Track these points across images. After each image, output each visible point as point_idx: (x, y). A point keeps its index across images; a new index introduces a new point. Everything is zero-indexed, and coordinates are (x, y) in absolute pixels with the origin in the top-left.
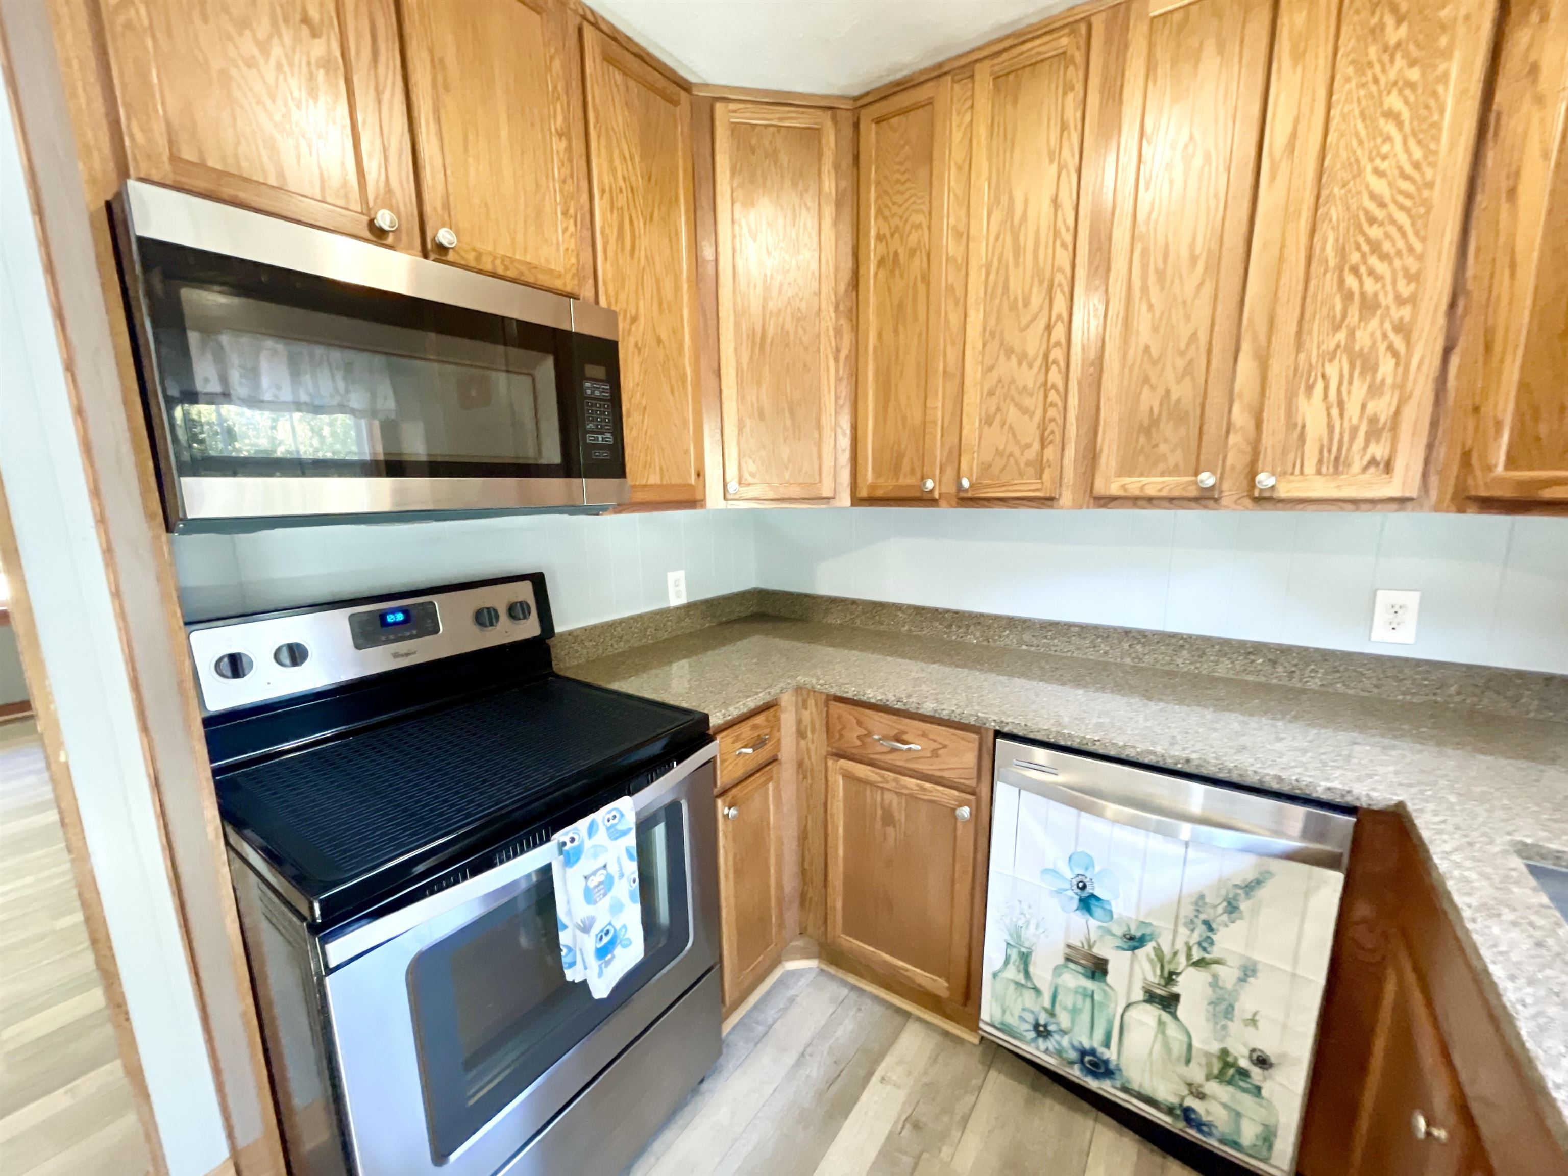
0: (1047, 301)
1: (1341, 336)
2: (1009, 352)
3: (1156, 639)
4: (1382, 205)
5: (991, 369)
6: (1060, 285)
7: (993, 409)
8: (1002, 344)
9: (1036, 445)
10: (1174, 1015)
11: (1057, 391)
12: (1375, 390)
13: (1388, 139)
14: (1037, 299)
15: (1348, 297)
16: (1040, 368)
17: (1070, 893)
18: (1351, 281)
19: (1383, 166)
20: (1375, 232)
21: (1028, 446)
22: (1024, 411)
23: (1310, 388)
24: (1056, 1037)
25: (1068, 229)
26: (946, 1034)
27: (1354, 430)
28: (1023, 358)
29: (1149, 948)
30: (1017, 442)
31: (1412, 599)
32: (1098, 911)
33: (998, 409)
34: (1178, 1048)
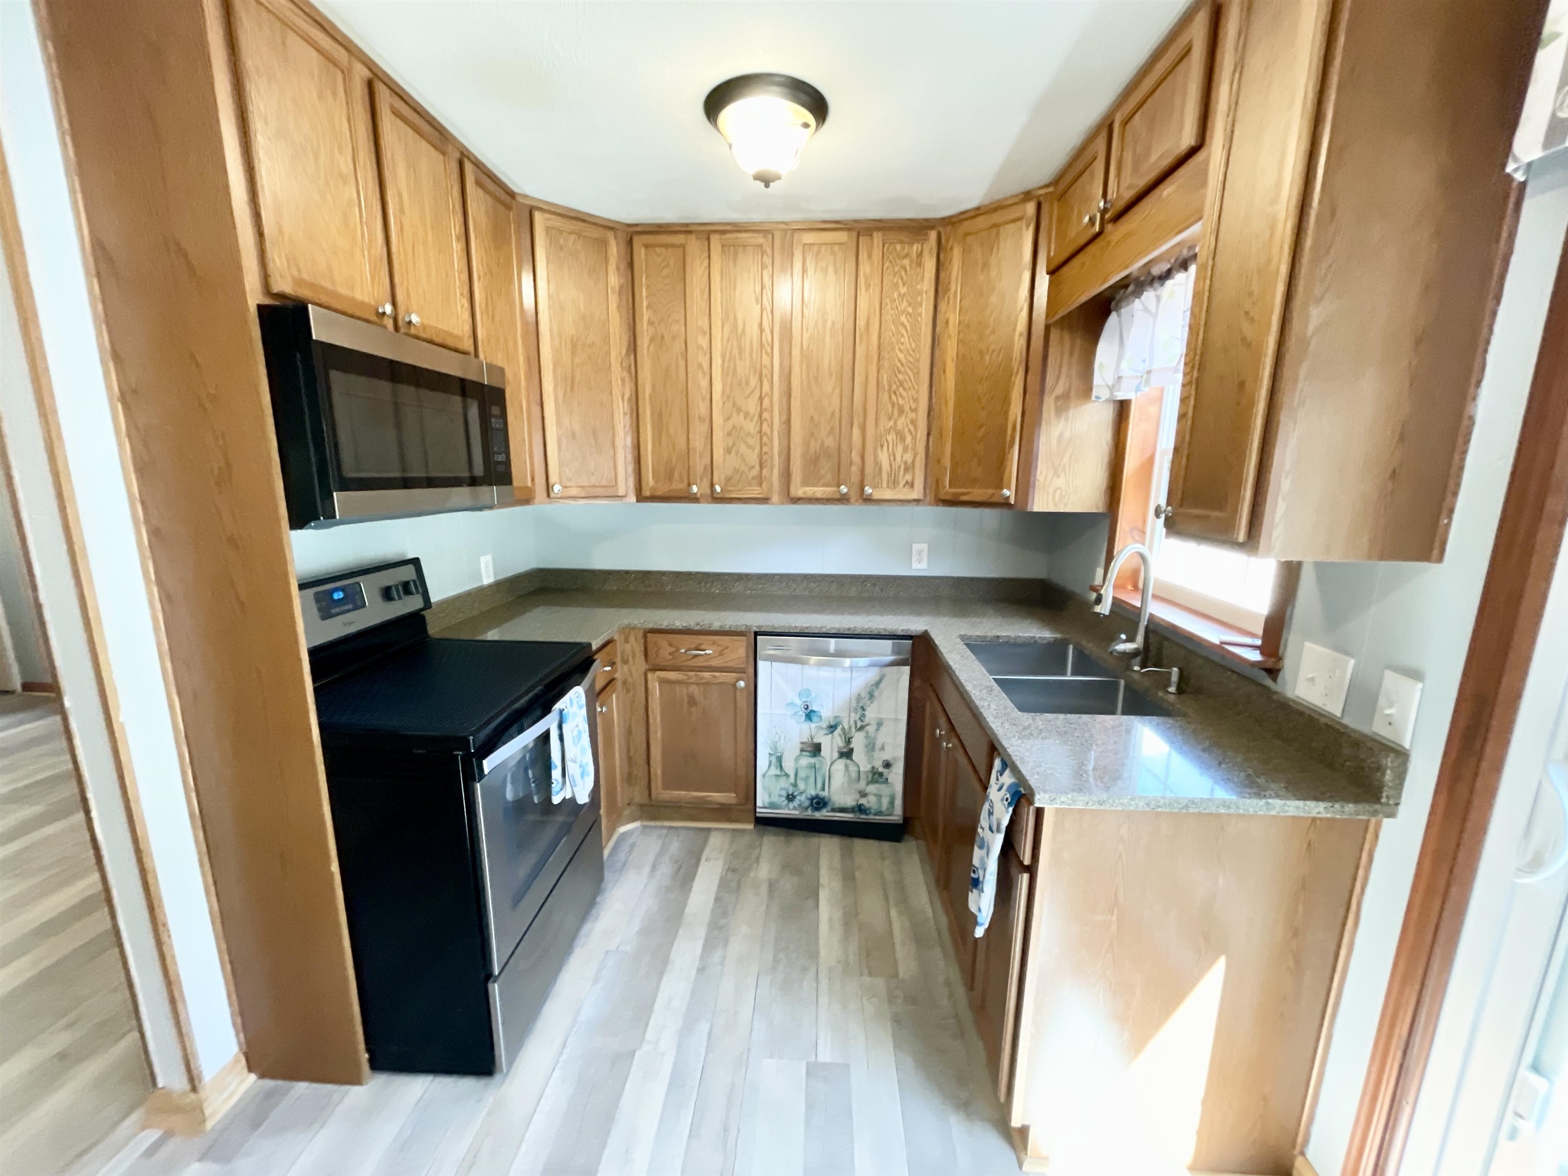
0: (759, 383)
1: (892, 423)
2: (739, 410)
3: (820, 578)
4: (902, 365)
5: (729, 419)
6: (766, 376)
7: (731, 443)
8: (734, 404)
9: (757, 468)
10: (852, 760)
11: (767, 436)
12: (905, 450)
13: (903, 336)
14: (754, 381)
15: (893, 405)
16: (757, 422)
17: (801, 713)
18: (893, 397)
19: (902, 347)
20: (900, 377)
21: (753, 467)
22: (749, 447)
23: (882, 446)
24: (798, 797)
25: (768, 344)
27: (899, 467)
28: (747, 415)
29: (839, 730)
30: (747, 465)
31: (925, 547)
32: (815, 718)
33: (734, 445)
34: (854, 775)
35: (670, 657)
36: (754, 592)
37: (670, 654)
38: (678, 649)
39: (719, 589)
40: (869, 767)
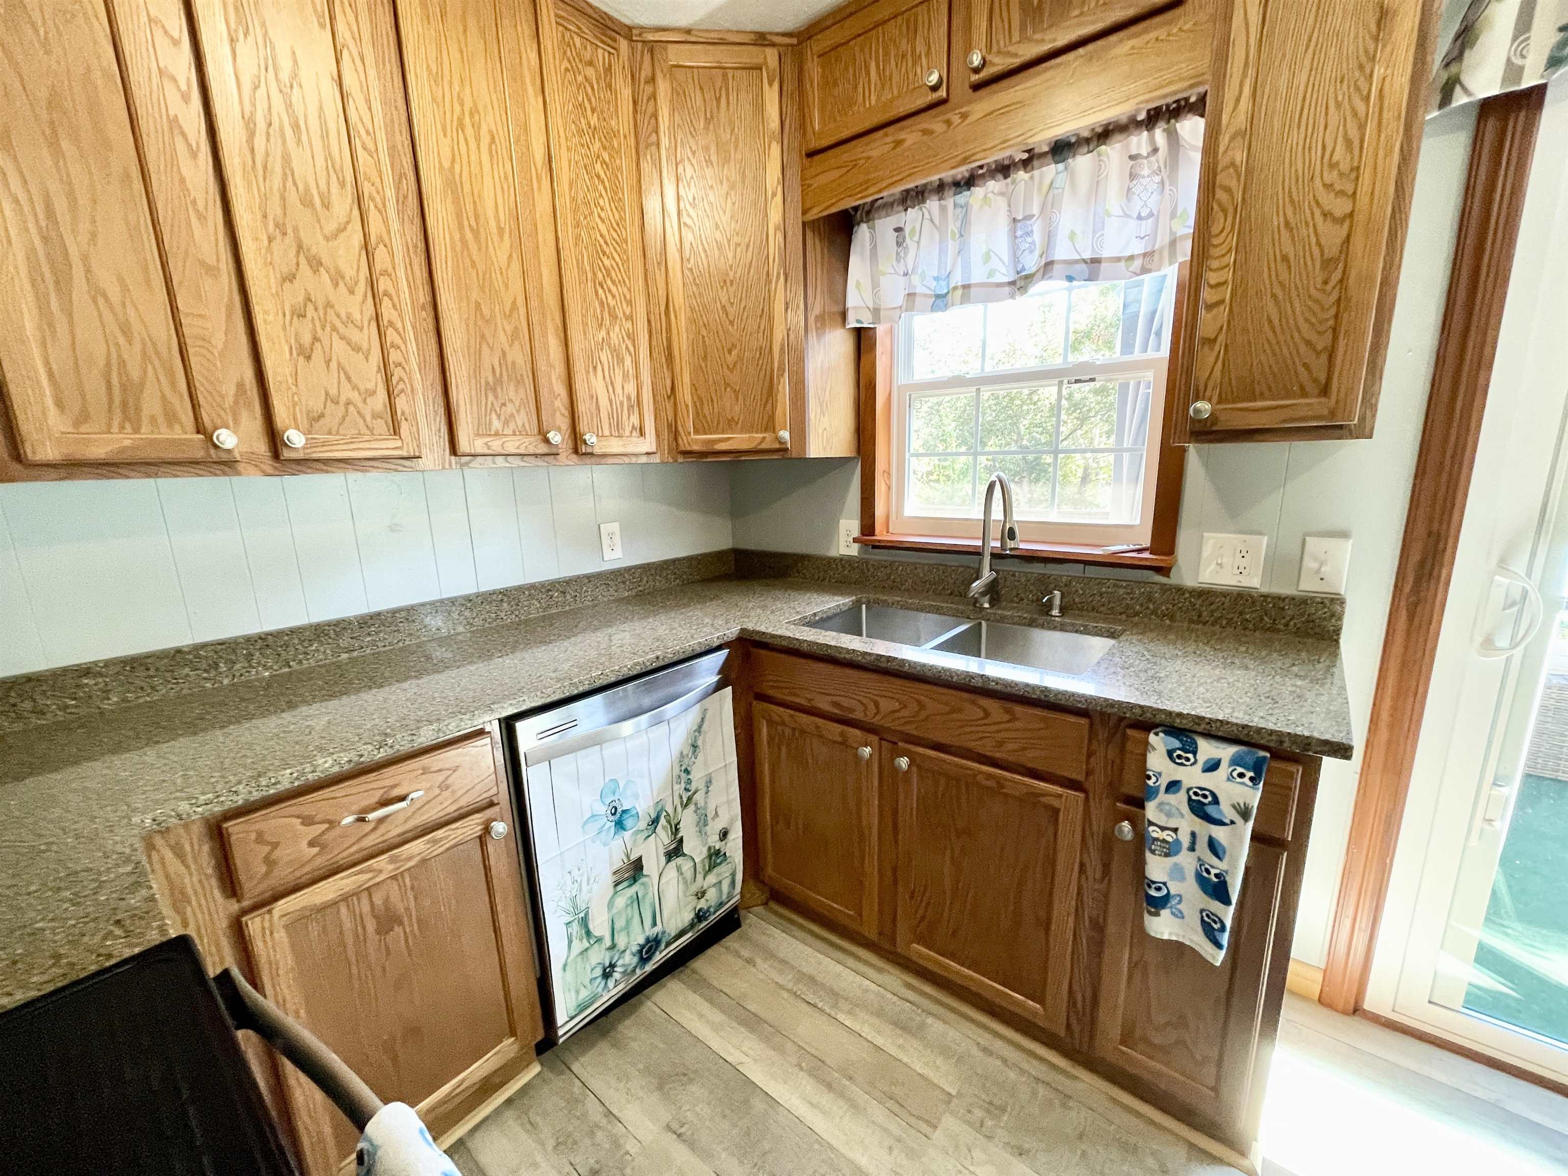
0: (356, 212)
1: (603, 333)
2: (316, 264)
4: (606, 242)
5: (290, 278)
6: (372, 198)
7: (307, 339)
8: (300, 247)
9: (382, 395)
10: (685, 855)
11: (396, 330)
12: (625, 376)
13: (601, 195)
14: (342, 204)
15: (602, 304)
16: (365, 296)
17: (609, 824)
18: (600, 291)
19: (603, 215)
20: (607, 262)
21: (373, 393)
22: (357, 349)
23: (595, 368)
24: (620, 963)
25: (368, 133)
26: (509, 1102)
27: (622, 403)
28: (337, 278)
29: (663, 821)
30: (355, 388)
31: (615, 527)
32: (629, 822)
33: (316, 339)
34: (689, 875)
35: (315, 850)
36: (355, 654)
37: (311, 844)
38: (332, 824)
39: (266, 668)
40: (705, 851)
